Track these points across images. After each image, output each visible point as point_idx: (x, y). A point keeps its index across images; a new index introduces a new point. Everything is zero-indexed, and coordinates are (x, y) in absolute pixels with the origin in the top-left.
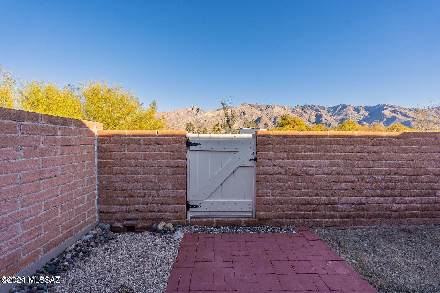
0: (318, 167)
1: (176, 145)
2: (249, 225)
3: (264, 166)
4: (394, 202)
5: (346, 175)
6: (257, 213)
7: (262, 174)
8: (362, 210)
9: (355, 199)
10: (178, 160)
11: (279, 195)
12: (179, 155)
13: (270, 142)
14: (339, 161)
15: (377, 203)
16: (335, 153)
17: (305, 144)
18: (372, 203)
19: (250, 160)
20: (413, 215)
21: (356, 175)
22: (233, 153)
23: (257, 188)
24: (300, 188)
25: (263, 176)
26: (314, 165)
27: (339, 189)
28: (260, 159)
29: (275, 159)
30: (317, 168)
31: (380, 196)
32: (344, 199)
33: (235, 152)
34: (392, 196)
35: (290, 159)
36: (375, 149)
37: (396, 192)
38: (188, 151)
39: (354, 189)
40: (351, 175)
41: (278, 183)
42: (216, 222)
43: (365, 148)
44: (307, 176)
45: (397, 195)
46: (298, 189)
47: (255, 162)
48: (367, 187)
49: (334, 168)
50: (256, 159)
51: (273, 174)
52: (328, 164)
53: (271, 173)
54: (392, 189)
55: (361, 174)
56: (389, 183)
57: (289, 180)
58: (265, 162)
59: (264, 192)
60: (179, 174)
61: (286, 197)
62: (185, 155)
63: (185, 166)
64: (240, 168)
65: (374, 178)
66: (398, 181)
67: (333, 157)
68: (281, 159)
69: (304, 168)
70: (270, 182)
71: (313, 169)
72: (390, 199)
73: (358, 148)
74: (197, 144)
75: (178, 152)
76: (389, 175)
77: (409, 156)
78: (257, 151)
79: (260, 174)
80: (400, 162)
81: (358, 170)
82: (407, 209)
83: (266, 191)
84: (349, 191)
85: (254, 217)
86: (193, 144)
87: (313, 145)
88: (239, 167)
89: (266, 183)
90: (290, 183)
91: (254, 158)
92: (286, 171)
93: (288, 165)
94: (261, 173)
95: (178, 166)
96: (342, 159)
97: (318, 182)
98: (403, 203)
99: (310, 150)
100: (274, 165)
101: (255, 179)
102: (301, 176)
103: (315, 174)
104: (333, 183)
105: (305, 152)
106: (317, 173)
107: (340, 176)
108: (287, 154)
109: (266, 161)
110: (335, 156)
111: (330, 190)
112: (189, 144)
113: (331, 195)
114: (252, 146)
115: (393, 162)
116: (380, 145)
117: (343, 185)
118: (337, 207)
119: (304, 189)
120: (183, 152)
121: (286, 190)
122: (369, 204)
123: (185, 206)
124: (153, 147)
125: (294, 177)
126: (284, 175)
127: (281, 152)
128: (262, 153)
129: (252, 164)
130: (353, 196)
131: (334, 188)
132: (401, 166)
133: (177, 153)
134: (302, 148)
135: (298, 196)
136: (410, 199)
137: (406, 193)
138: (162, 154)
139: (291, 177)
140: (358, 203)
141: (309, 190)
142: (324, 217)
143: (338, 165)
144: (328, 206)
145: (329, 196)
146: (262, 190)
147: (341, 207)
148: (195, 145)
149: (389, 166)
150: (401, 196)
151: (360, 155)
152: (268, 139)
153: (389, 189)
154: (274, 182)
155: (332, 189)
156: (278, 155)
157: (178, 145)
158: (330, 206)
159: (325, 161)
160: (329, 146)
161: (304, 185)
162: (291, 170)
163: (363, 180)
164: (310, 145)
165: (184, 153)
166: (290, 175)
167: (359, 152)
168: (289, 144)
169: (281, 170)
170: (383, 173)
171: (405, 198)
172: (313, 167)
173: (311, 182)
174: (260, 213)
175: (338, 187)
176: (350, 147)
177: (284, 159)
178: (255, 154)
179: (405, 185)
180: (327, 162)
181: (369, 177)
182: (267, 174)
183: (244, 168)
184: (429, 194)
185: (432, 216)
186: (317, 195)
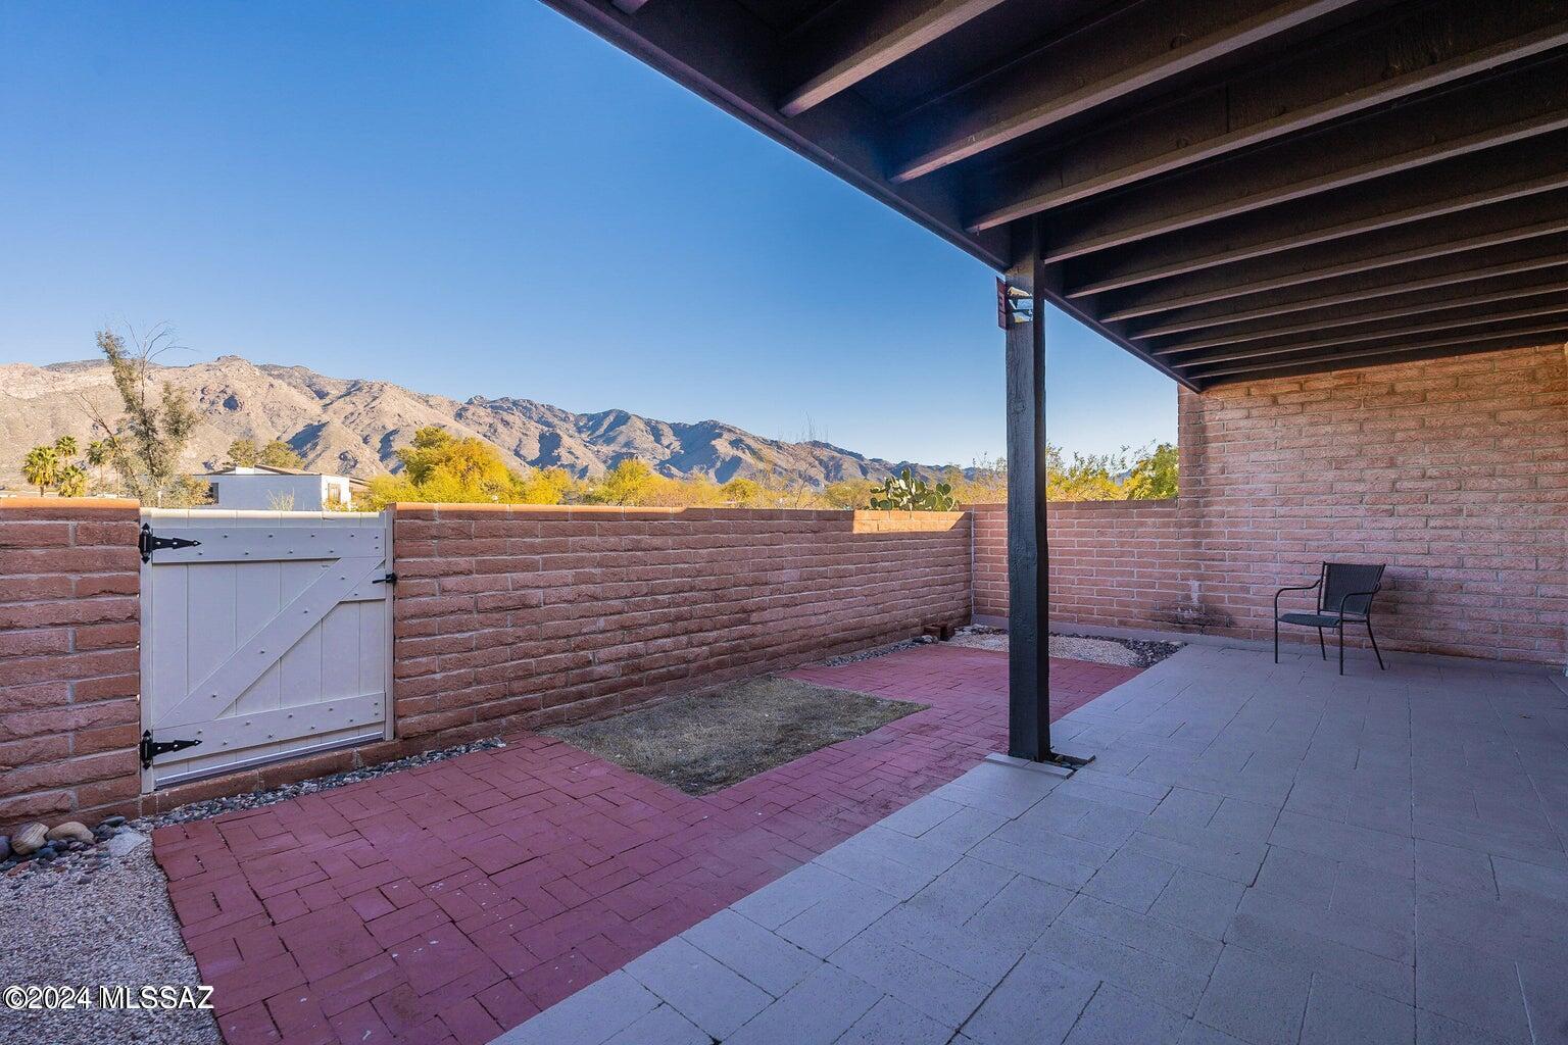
0: (550, 586)
1: (95, 548)
2: (378, 758)
3: (419, 595)
4: (690, 644)
5: (607, 599)
6: (400, 722)
7: (412, 617)
8: (638, 669)
9: (623, 649)
10: (102, 599)
11: (461, 664)
12: (108, 580)
13: (434, 532)
14: (593, 570)
15: (664, 652)
16: (584, 554)
17: (519, 537)
18: (655, 653)
19: (374, 582)
20: (721, 665)
21: (626, 597)
22: (320, 564)
23: (397, 655)
24: (511, 640)
25: (414, 621)
26: (542, 584)
27: (594, 632)
28: (405, 576)
29: (446, 574)
30: (547, 590)
31: (668, 636)
32: (603, 653)
33: (324, 563)
34: (687, 632)
35: (485, 573)
36: (657, 541)
37: (693, 624)
38: (146, 567)
39: (623, 628)
40: (616, 598)
41: (457, 635)
42: (265, 776)
43: (639, 541)
44: (526, 610)
45: (695, 630)
46: (506, 644)
47: (390, 586)
48: (645, 621)
49: (583, 587)
50: (392, 579)
51: (441, 614)
52: (570, 580)
53: (437, 610)
54: (686, 619)
55: (634, 595)
56: (682, 608)
57: (483, 625)
58: (418, 585)
59: (420, 662)
60: (109, 646)
61: (476, 667)
62: (135, 581)
63: (134, 618)
64: (342, 606)
65: (657, 601)
66: (696, 603)
67: (578, 563)
68: (461, 573)
69: (518, 592)
70: (435, 635)
71: (540, 592)
72: (684, 639)
73: (626, 541)
74: (182, 544)
75: (104, 570)
76: (680, 592)
77: (709, 554)
78: (397, 556)
79: (405, 618)
80: (697, 566)
81: (629, 586)
82: (712, 655)
83: (424, 660)
84: (612, 633)
85: (389, 736)
86: (166, 543)
87: (537, 536)
88: (341, 603)
89: (424, 639)
90: (486, 631)
91: (388, 576)
92: (476, 603)
93: (480, 588)
94: (409, 615)
95: (105, 620)
96: (600, 565)
97: (552, 621)
98: (704, 644)
99: (532, 549)
100: (444, 591)
101: (389, 633)
102: (513, 612)
103: (545, 604)
104: (582, 620)
105: (521, 554)
106: (547, 601)
107: (595, 603)
108: (477, 561)
109: (423, 581)
110: (583, 559)
111: (576, 635)
112: (148, 543)
113: (579, 647)
114: (380, 543)
115: (686, 566)
116: (664, 533)
117: (601, 623)
118: (591, 672)
119: (521, 641)
120: (126, 569)
121: (477, 649)
122: (651, 654)
123: (135, 752)
125: (497, 616)
126: (471, 612)
127: (463, 556)
128: (412, 560)
129: (383, 591)
130: (622, 642)
131: (585, 630)
132: (699, 573)
133: (95, 576)
134: (513, 545)
135: (507, 661)
136: (715, 633)
137: (708, 623)
138: (23, 582)
139: (489, 615)
140: (633, 656)
141: (533, 643)
142: (565, 699)
143: (590, 579)
144: (574, 672)
145: (574, 650)
146: (413, 657)
147: (600, 669)
148: (175, 547)
149: (680, 574)
150: (701, 631)
151: (632, 556)
152: (427, 523)
153: (682, 620)
154: (447, 633)
155: (580, 634)
156: (456, 564)
157: (104, 547)
158: (578, 671)
159: (565, 572)
160: (570, 539)
161: (520, 632)
162: (489, 598)
163: (638, 607)
164: (530, 537)
165: (132, 574)
166: (486, 611)
167: (629, 550)
168: (482, 537)
169: (465, 600)
170: (671, 589)
171: (706, 634)
172: (538, 587)
173: (537, 623)
174: (409, 720)
175: (593, 628)
176: (612, 539)
177: (470, 572)
178: (389, 564)
179: (706, 609)
180: (568, 574)
181: (649, 599)
182: (426, 615)
183: (356, 606)
184: (741, 622)
185: (746, 661)
186: (550, 651)
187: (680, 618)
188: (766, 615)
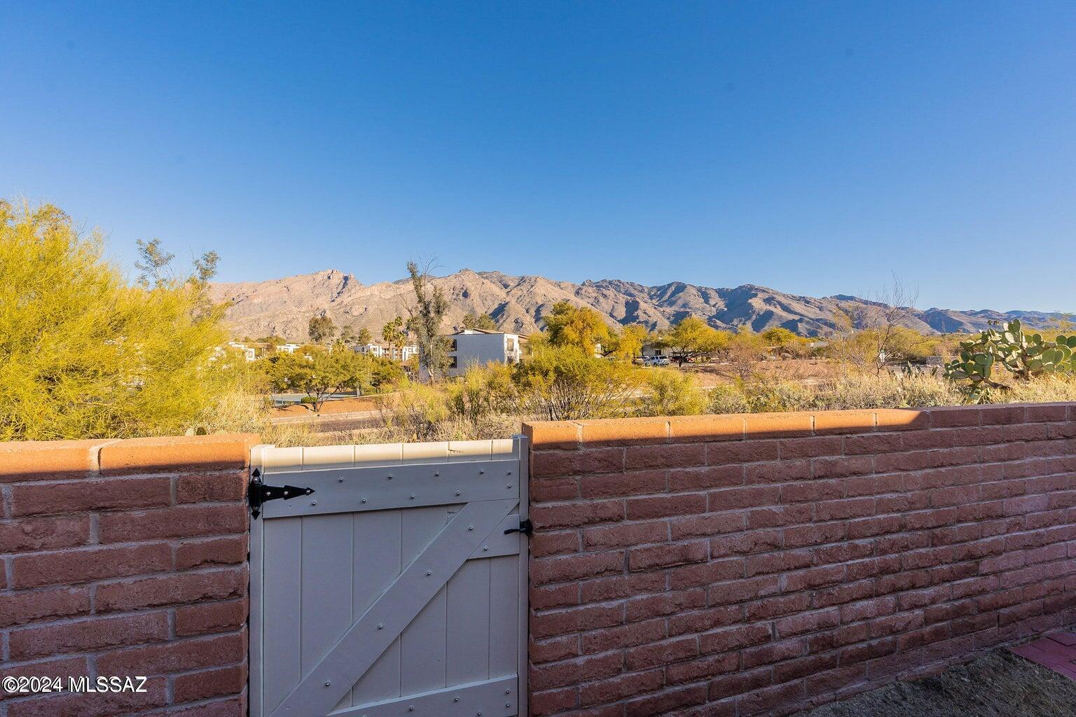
0: (719, 533)
1: (197, 506)
3: (558, 552)
4: (899, 607)
5: (792, 547)
7: (550, 581)
8: (830, 644)
9: (811, 617)
10: (205, 571)
11: (607, 643)
12: (210, 547)
13: (577, 466)
14: (774, 508)
15: (864, 619)
16: (762, 486)
17: (680, 465)
18: (853, 621)
19: (507, 532)
20: (939, 635)
21: (816, 544)
22: (445, 511)
23: (533, 629)
24: (669, 610)
25: (552, 587)
26: (709, 531)
27: (773, 595)
28: (543, 527)
29: (591, 522)
30: (717, 538)
31: (870, 597)
32: (786, 623)
33: (451, 509)
34: (894, 590)
35: (639, 517)
36: (857, 463)
37: (903, 579)
38: (258, 524)
39: (811, 587)
40: (803, 546)
41: (604, 604)
43: (834, 464)
44: (689, 567)
45: (905, 587)
46: (664, 615)
47: (524, 537)
48: (839, 577)
49: (761, 531)
50: (526, 528)
51: (585, 576)
52: (745, 523)
53: (581, 571)
54: (894, 572)
55: (827, 540)
56: (888, 557)
57: (637, 590)
58: (558, 538)
59: (558, 643)
60: (212, 630)
61: (627, 646)
62: (238, 545)
63: (240, 592)
64: (471, 566)
65: (856, 546)
66: (907, 548)
67: (757, 498)
68: (610, 519)
69: (680, 543)
70: (577, 605)
71: (706, 541)
72: (890, 600)
73: (817, 463)
74: (295, 492)
75: (206, 533)
76: (887, 532)
77: (926, 477)
78: (533, 499)
79: (542, 583)
80: (909, 495)
81: (820, 528)
82: (927, 621)
83: (563, 639)
84: (797, 595)
86: (277, 493)
87: (703, 464)
88: (468, 560)
89: (564, 611)
90: (639, 597)
91: (522, 524)
92: (627, 559)
93: (633, 540)
94: (545, 579)
95: (206, 598)
96: (782, 500)
97: (719, 580)
98: (917, 607)
99: (697, 482)
100: (588, 545)
101: (523, 600)
102: (672, 570)
103: (712, 557)
104: (759, 578)
105: (683, 490)
106: (716, 554)
107: (776, 554)
108: (629, 503)
109: (564, 532)
110: (760, 493)
111: (751, 599)
112: (259, 493)
113: (755, 617)
114: (513, 482)
115: (894, 496)
116: (866, 451)
117: (784, 581)
118: (769, 652)
119: (682, 610)
120: (230, 531)
121: (629, 621)
122: (847, 623)
124: (75, 526)
125: (651, 576)
126: (620, 572)
127: (612, 495)
128: (549, 505)
129: (513, 545)
130: (809, 608)
131: (762, 593)
132: (912, 505)
133: (197, 541)
134: (674, 477)
135: (664, 638)
136: (930, 592)
137: (922, 576)
138: (121, 553)
139: (644, 576)
140: (825, 625)
141: (696, 612)
142: (735, 688)
143: (768, 521)
144: (748, 650)
145: (748, 620)
146: (552, 636)
147: (781, 647)
148: (286, 498)
149: (887, 507)
150: (913, 587)
151: (824, 486)
152: (569, 454)
153: (888, 573)
154: (592, 601)
155: (757, 597)
156: (604, 507)
157: (205, 505)
158: (753, 649)
159: (738, 512)
160: (745, 465)
161: (681, 597)
162: (643, 550)
163: (831, 557)
164: (695, 465)
165: (236, 537)
166: (640, 570)
167: (820, 477)
168: (635, 469)
169: (613, 557)
170: (875, 530)
171: (920, 592)
172: (704, 535)
173: (702, 585)
175: (772, 589)
176: (798, 463)
177: (621, 518)
178: (523, 509)
179: (921, 556)
180: (742, 514)
181: (845, 544)
182: (567, 578)
183: (486, 564)
184: (967, 573)
185: (972, 628)
186: (717, 623)
187: (885, 570)
188: (1002, 561)
